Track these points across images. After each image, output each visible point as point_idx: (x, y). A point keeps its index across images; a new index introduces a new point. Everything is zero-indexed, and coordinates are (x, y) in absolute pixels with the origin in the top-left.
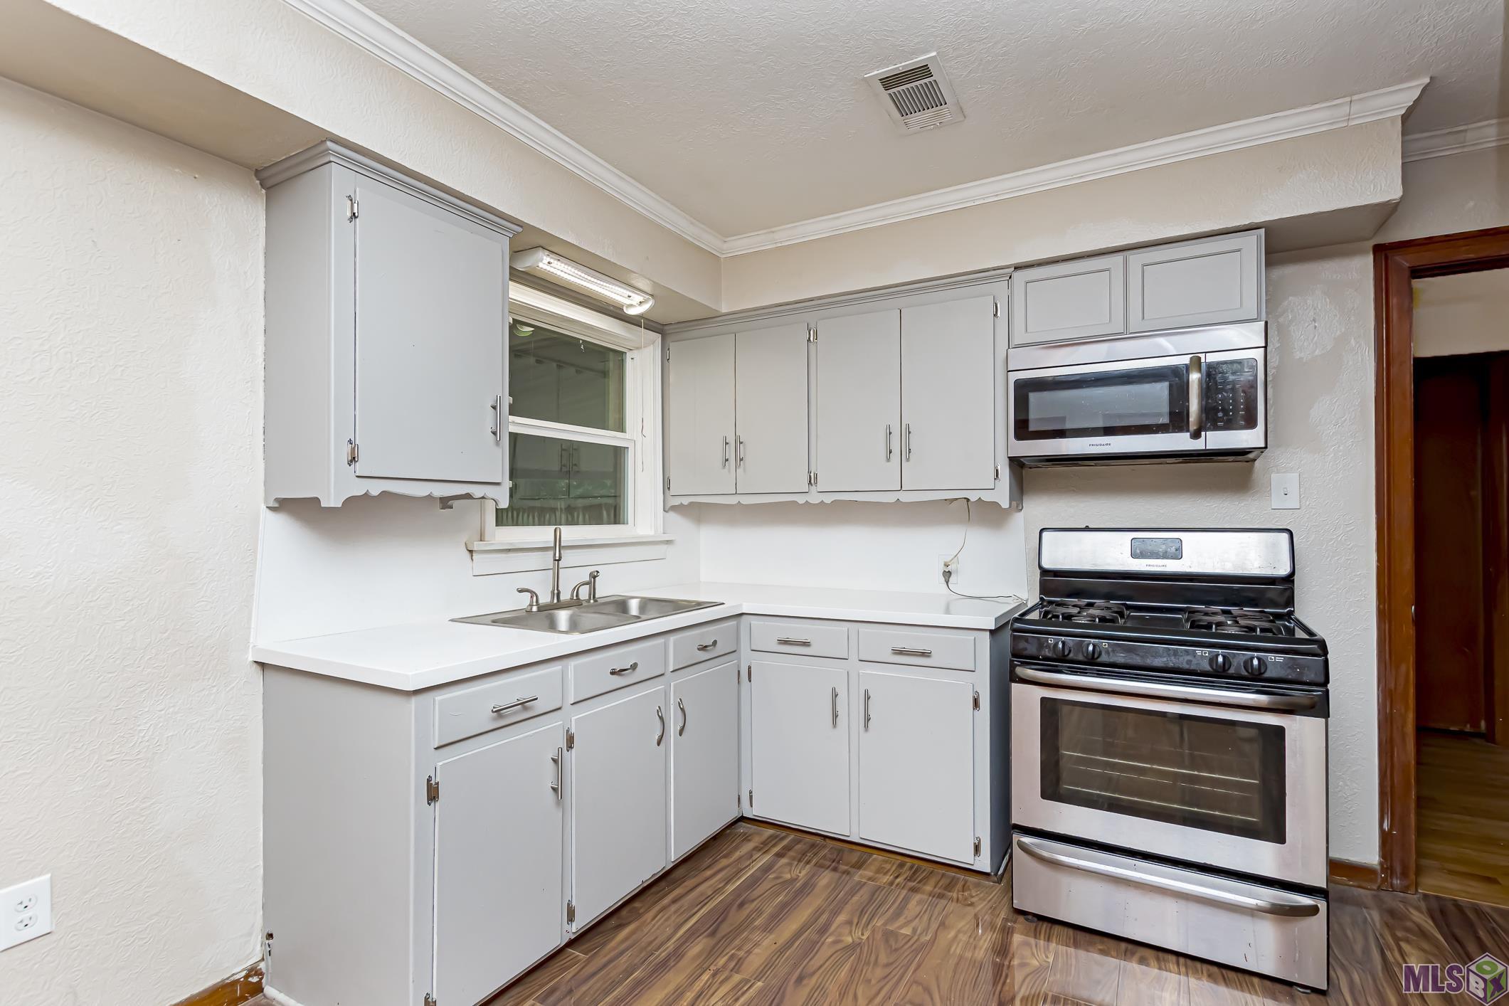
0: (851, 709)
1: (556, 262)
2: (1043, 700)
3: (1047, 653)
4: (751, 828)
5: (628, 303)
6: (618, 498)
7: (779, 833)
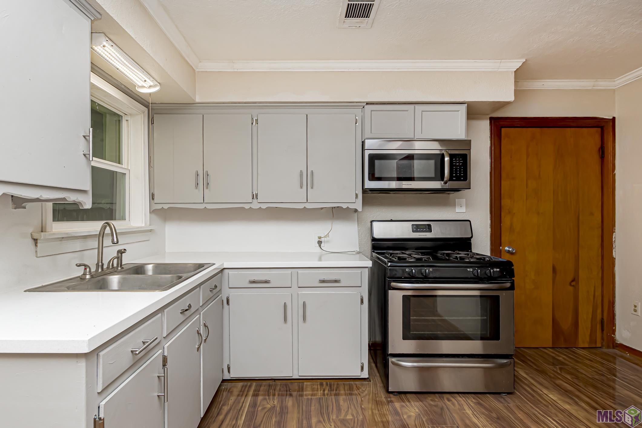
0: (295, 313)
1: (109, 47)
2: (404, 296)
3: (407, 276)
4: (229, 385)
5: (140, 85)
6: (114, 205)
7: (246, 384)
